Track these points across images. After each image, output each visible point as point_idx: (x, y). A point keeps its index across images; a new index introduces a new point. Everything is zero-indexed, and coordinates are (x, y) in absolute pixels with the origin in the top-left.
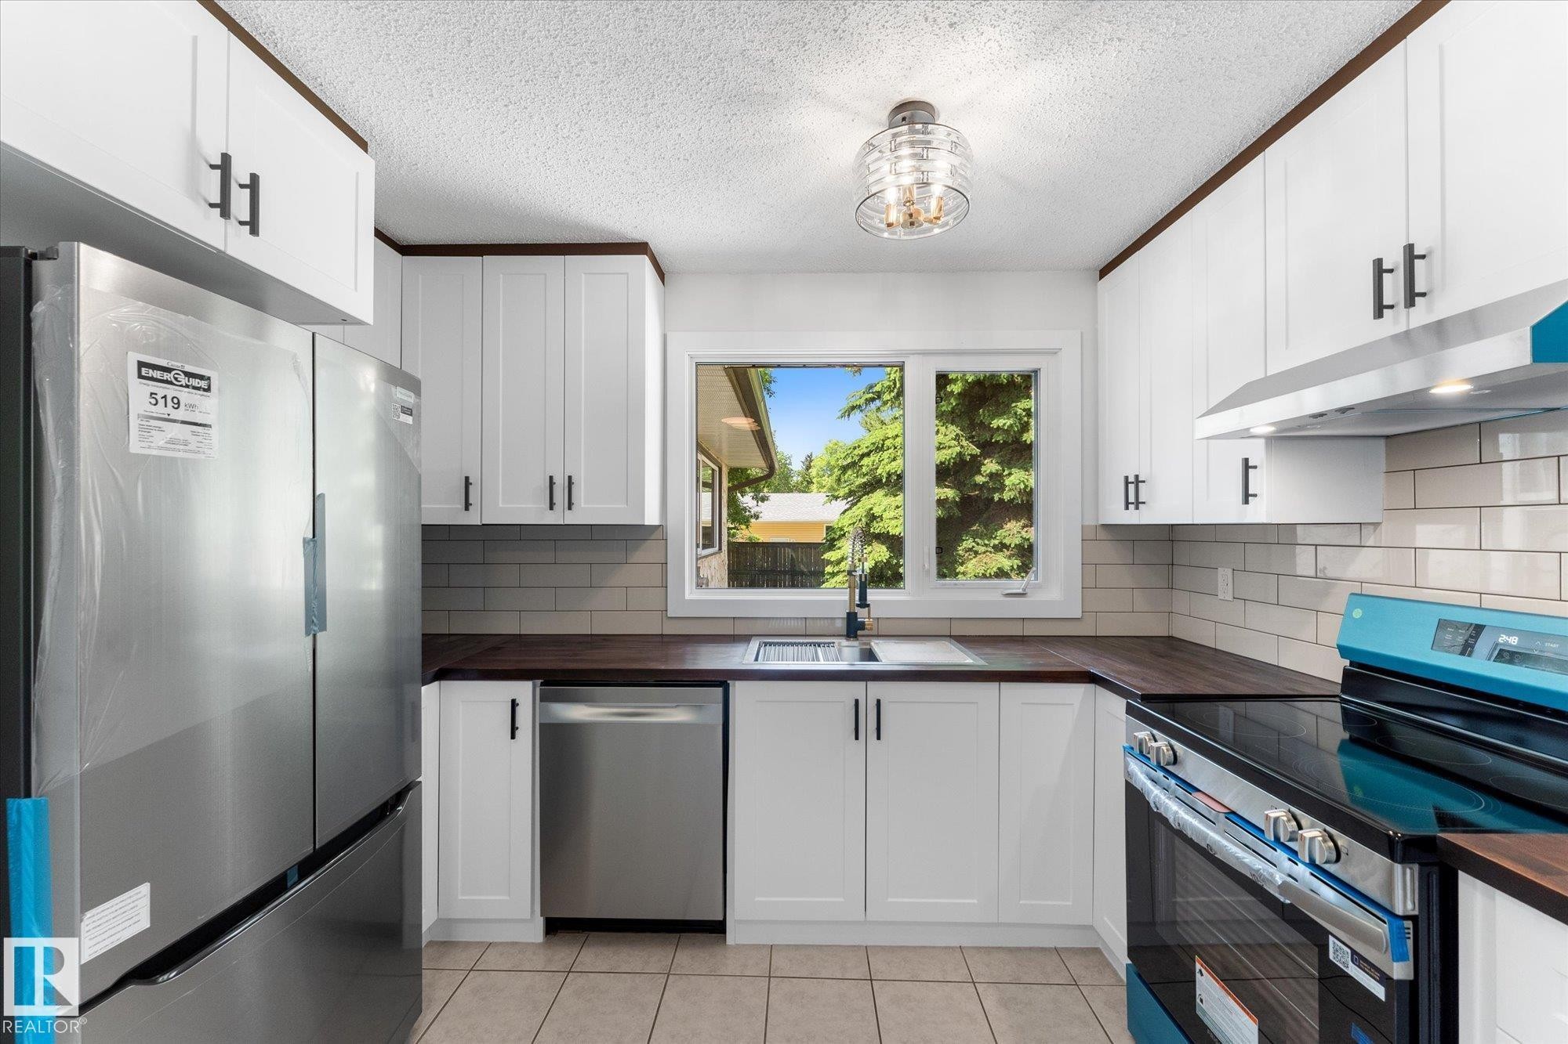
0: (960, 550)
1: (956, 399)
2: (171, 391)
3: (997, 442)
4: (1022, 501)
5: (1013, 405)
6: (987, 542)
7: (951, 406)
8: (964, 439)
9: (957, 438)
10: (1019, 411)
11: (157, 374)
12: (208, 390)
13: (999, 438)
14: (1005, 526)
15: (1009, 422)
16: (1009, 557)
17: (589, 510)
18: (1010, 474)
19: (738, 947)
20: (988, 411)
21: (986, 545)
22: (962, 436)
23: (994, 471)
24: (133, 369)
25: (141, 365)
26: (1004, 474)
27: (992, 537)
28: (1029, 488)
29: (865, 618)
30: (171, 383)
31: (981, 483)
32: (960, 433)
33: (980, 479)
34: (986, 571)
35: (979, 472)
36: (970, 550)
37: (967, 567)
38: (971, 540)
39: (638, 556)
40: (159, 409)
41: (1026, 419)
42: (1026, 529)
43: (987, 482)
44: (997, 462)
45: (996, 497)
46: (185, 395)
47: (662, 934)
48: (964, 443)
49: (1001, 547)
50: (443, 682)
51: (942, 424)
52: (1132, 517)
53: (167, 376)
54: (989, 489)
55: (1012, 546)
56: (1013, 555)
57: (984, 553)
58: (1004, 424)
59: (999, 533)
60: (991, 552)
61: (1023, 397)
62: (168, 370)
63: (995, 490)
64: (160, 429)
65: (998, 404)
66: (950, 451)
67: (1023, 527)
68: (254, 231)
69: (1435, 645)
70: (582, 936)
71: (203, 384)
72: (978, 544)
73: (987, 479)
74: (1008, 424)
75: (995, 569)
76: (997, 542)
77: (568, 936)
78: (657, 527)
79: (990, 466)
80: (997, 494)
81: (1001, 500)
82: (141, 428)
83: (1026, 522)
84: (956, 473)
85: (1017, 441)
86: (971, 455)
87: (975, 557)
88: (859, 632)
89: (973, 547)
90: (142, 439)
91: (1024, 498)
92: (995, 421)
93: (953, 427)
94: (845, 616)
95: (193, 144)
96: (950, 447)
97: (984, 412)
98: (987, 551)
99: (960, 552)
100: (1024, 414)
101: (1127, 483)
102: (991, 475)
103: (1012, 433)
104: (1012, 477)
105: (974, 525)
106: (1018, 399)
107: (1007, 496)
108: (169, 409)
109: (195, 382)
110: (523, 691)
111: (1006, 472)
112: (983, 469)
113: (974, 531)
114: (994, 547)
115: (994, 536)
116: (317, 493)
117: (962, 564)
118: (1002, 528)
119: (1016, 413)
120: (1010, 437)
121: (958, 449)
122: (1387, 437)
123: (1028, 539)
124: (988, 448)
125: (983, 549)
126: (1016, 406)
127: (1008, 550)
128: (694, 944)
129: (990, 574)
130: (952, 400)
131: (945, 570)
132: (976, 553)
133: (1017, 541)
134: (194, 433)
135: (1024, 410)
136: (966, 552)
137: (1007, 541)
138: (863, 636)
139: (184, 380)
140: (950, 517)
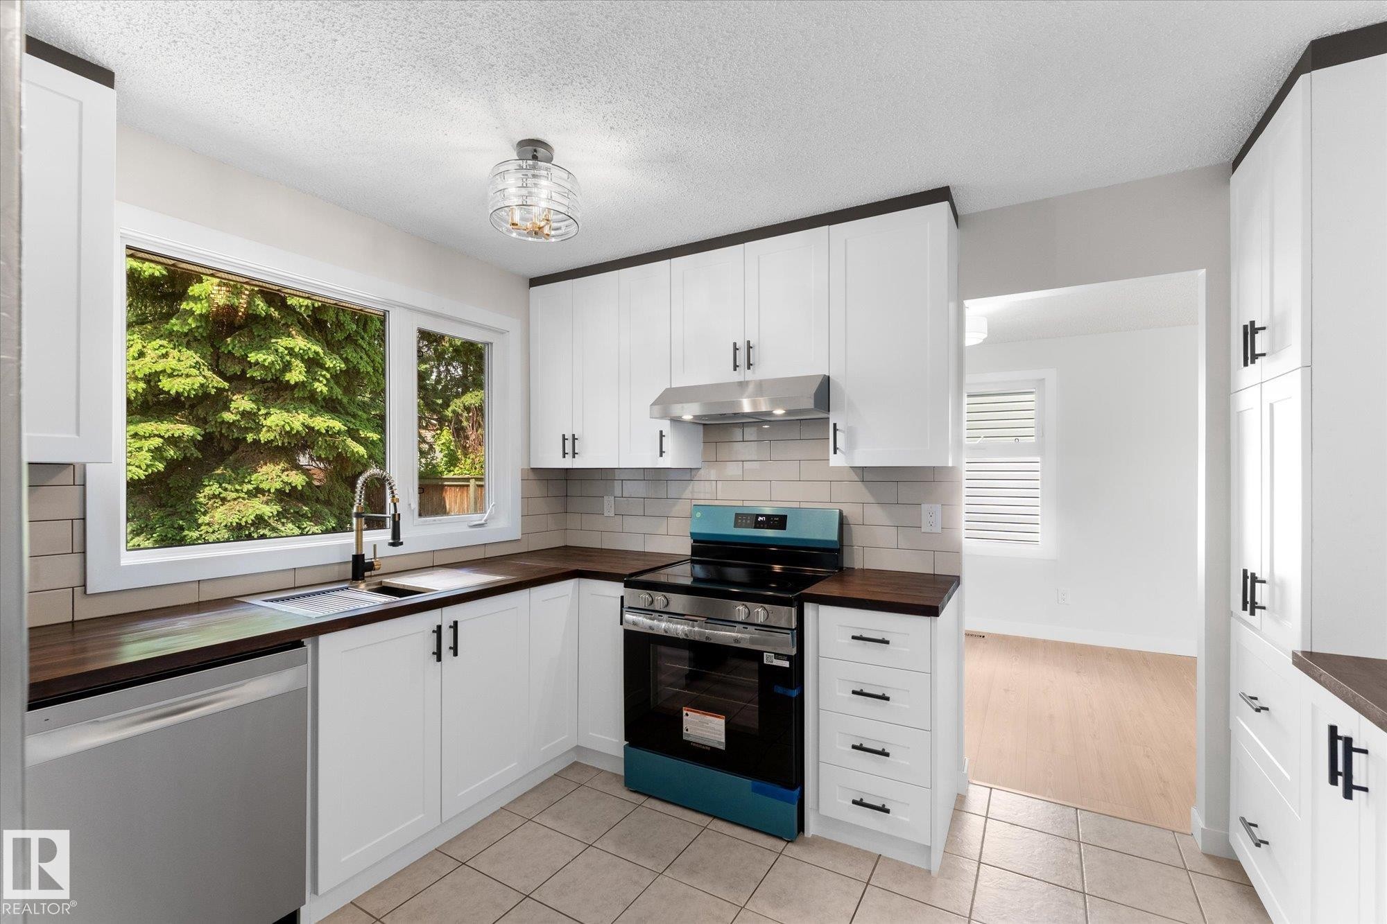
0: (201, 497)
1: (195, 320)
3: (252, 378)
4: (283, 443)
5: (273, 341)
6: (238, 487)
7: (187, 327)
8: (206, 368)
9: (197, 366)
10: (281, 349)
13: (257, 374)
14: (259, 470)
15: (271, 358)
16: (267, 503)
18: (267, 415)
20: (240, 341)
21: (237, 491)
22: (204, 364)
23: (248, 409)
26: (260, 413)
27: (244, 482)
28: (295, 431)
31: (232, 421)
32: (201, 361)
33: (228, 417)
34: (240, 520)
35: (227, 409)
36: (215, 496)
37: (213, 517)
38: (216, 485)
41: (288, 358)
42: (286, 473)
43: (238, 421)
44: (250, 400)
45: (250, 437)
48: (209, 374)
49: (258, 491)
51: (172, 346)
52: (568, 463)
54: (240, 428)
55: (273, 490)
56: (271, 501)
57: (235, 499)
58: (265, 360)
59: (254, 477)
60: (243, 499)
61: (283, 334)
63: (247, 430)
65: (252, 337)
66: (189, 380)
67: (283, 471)
69: (736, 526)
72: (226, 490)
73: (238, 417)
74: (269, 360)
75: (252, 517)
76: (250, 487)
79: (242, 403)
80: (251, 435)
81: (256, 442)
83: (286, 465)
84: (192, 407)
85: (276, 380)
86: (216, 388)
87: (222, 505)
89: (220, 493)
91: (286, 441)
92: (253, 354)
93: (191, 353)
96: (188, 376)
97: (233, 341)
98: (239, 497)
99: (202, 499)
100: (286, 352)
101: (564, 439)
102: (244, 414)
103: (273, 371)
104: (272, 418)
105: (218, 468)
106: (278, 335)
107: (264, 436)
111: (263, 411)
112: (233, 405)
113: (218, 475)
114: (249, 492)
115: (246, 481)
117: (205, 514)
118: (256, 471)
119: (277, 351)
120: (270, 375)
121: (201, 380)
122: (704, 425)
123: (290, 484)
124: (239, 381)
125: (234, 495)
126: (277, 342)
127: (264, 495)
129: (246, 522)
130: (190, 321)
131: (181, 522)
132: (224, 500)
133: (278, 485)
135: (286, 348)
136: (210, 499)
137: (265, 486)
140: (186, 459)
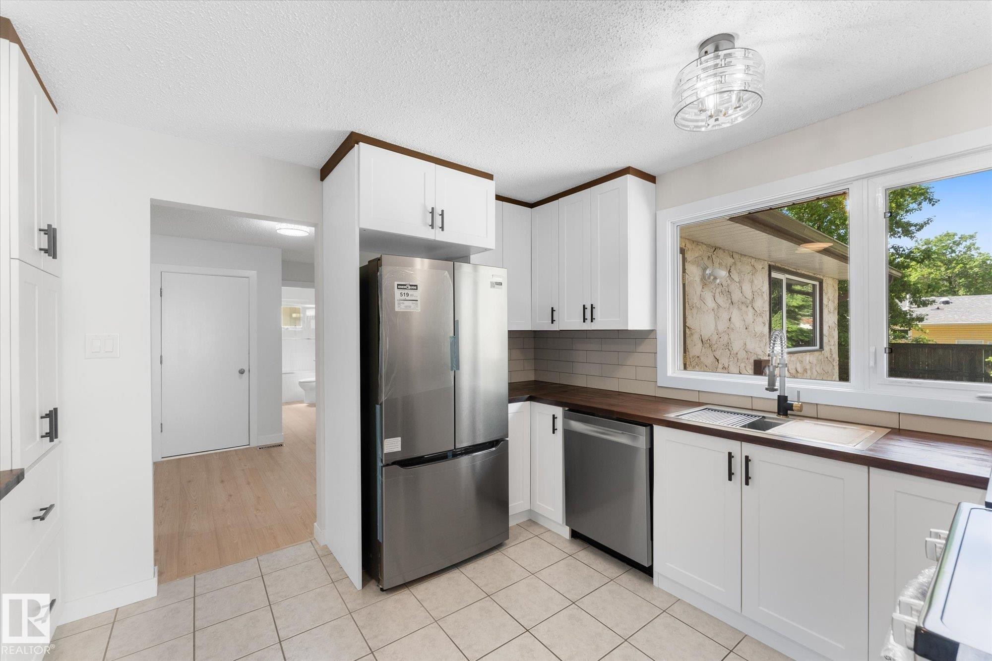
2: (406, 291)
11: (402, 287)
12: (417, 289)
17: (602, 323)
19: (659, 589)
24: (396, 286)
25: (398, 285)
29: (794, 402)
30: (406, 289)
39: (641, 348)
40: (403, 298)
46: (410, 292)
47: (623, 563)
50: (532, 402)
53: (405, 287)
62: (405, 285)
64: (403, 303)
68: (443, 230)
70: (586, 545)
71: (415, 287)
77: (581, 542)
78: (652, 331)
82: (399, 304)
88: (789, 412)
90: (399, 307)
94: (777, 398)
95: (425, 207)
108: (406, 297)
109: (413, 287)
110: (559, 411)
116: (455, 320)
128: (636, 575)
134: (413, 303)
138: (790, 415)
139: (409, 287)
